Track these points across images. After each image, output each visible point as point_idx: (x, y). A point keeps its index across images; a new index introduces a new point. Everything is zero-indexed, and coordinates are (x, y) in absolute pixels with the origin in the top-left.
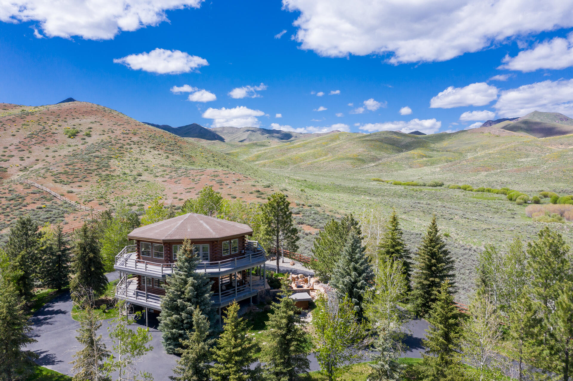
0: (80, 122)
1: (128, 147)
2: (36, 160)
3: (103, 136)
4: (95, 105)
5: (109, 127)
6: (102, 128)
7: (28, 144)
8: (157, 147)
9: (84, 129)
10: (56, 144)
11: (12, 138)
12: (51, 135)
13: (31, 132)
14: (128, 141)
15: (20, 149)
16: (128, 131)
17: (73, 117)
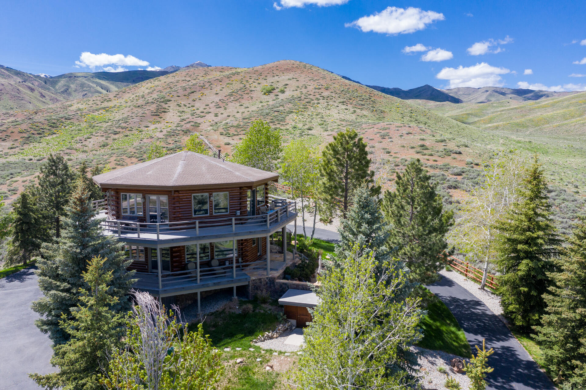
0: (278, 80)
1: (316, 102)
2: (228, 116)
3: (295, 91)
4: (298, 62)
5: (304, 83)
6: (297, 84)
7: (226, 102)
8: (347, 102)
9: (280, 86)
10: (250, 101)
11: (215, 96)
12: (249, 92)
13: (232, 91)
14: (318, 96)
15: (218, 106)
16: (320, 87)
17: (274, 75)
